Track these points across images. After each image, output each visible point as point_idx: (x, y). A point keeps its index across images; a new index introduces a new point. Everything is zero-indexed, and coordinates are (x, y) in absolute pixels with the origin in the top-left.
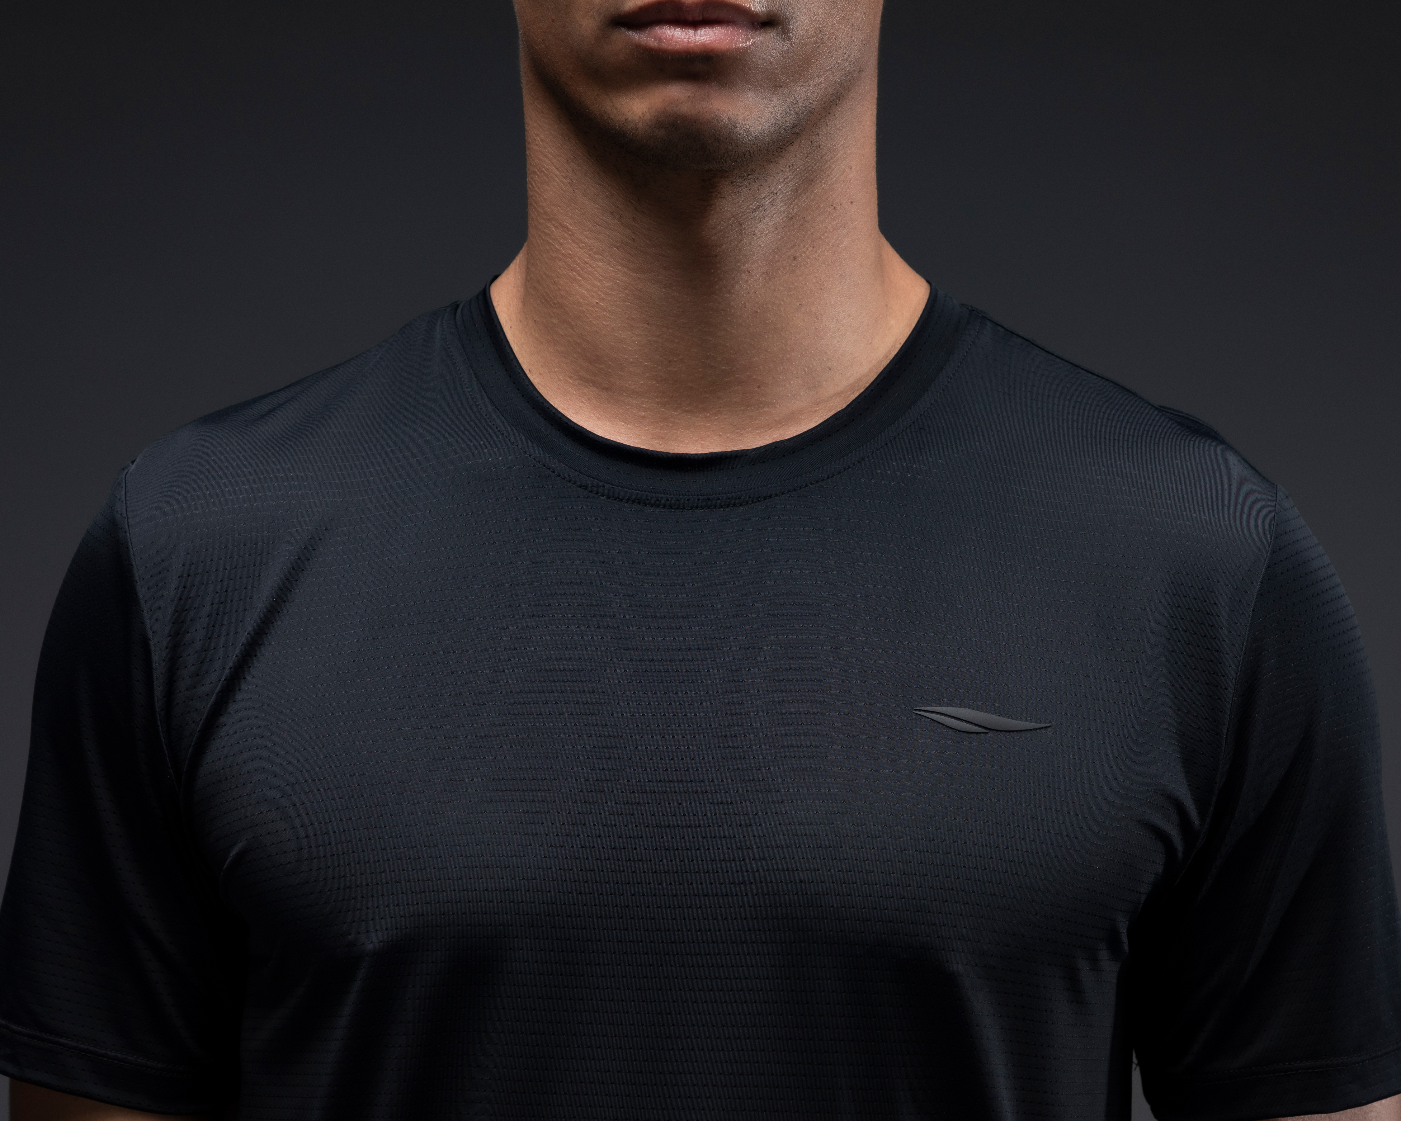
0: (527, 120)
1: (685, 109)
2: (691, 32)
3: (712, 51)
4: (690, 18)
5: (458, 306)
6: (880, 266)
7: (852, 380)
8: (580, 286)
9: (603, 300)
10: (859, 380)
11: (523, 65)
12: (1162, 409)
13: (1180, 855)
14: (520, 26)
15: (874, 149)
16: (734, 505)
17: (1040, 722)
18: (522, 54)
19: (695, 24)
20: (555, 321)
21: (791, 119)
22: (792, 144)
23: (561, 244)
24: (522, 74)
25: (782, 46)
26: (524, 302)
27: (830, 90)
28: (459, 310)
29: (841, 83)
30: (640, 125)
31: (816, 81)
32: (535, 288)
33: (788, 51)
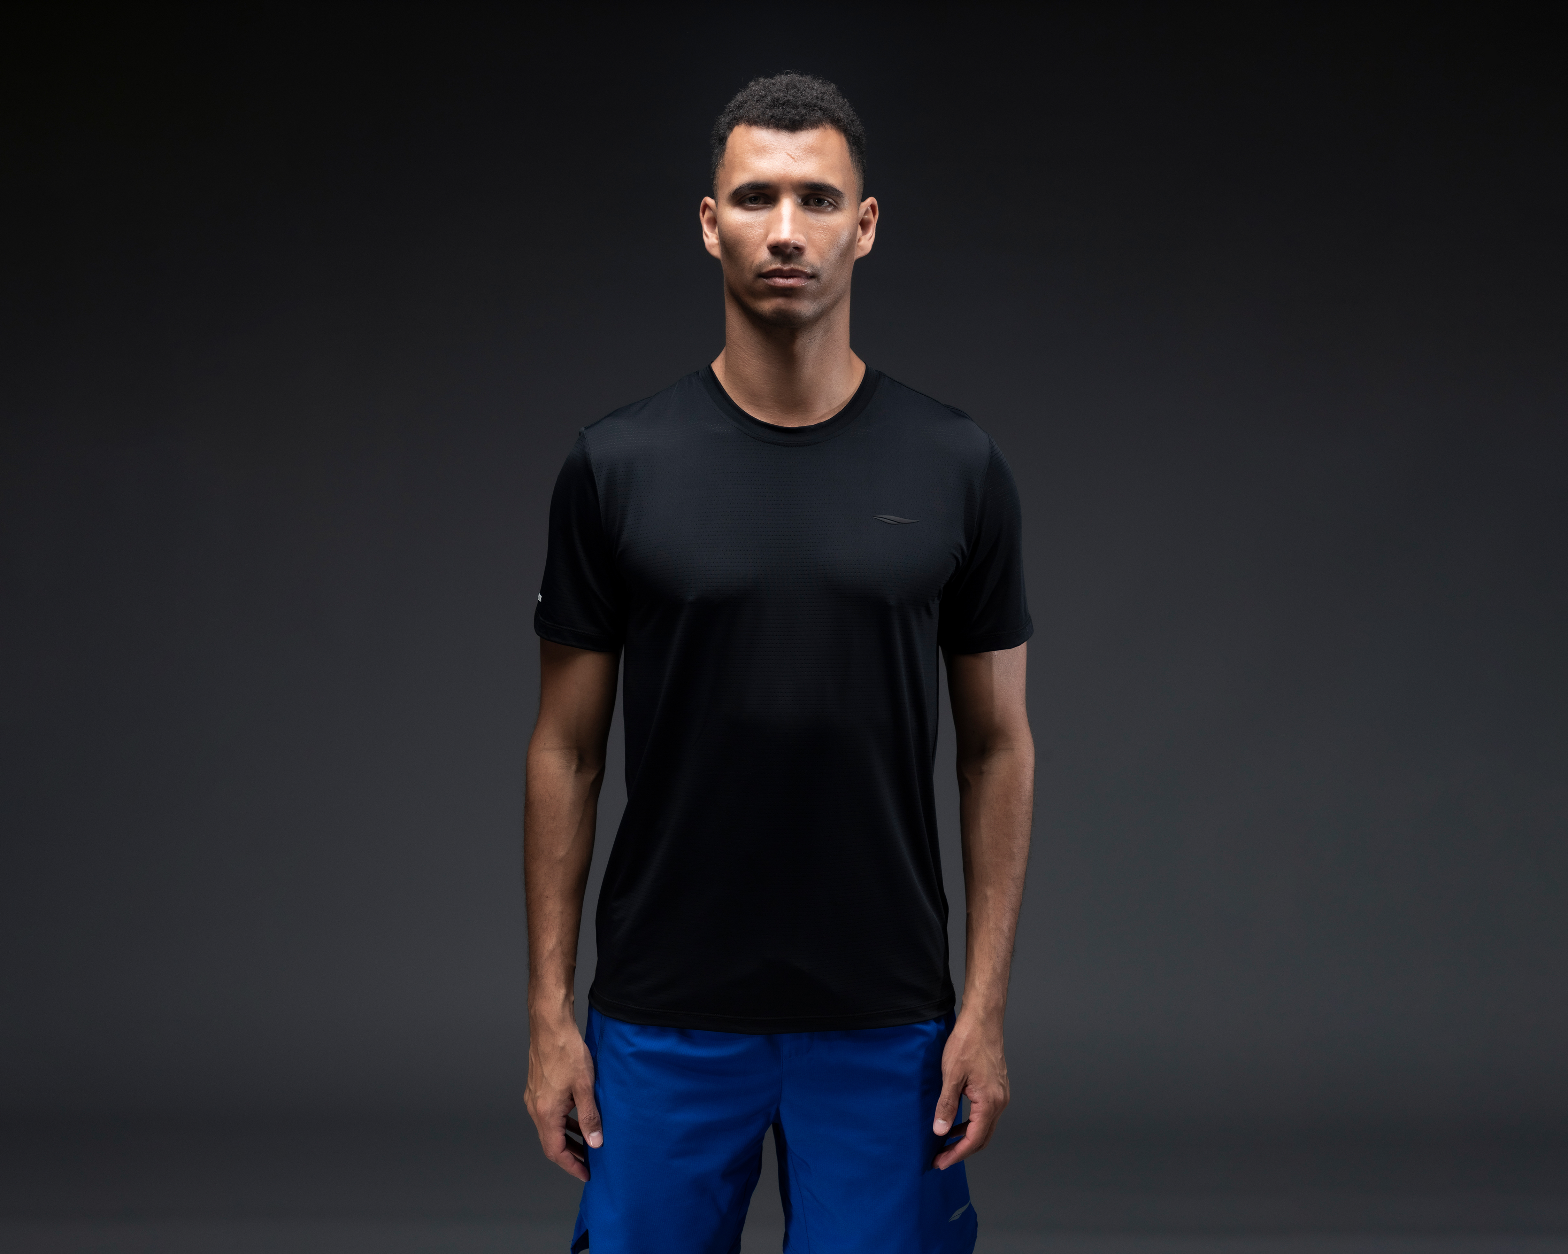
0: (726, 308)
1: (783, 307)
2: (786, 280)
3: (793, 287)
4: (785, 275)
5: (699, 372)
6: (850, 362)
7: (842, 402)
8: (747, 368)
9: (756, 373)
10: (844, 402)
11: (725, 289)
12: (946, 406)
13: (961, 564)
14: (724, 275)
15: (849, 320)
16: (806, 446)
17: (916, 520)
18: (725, 285)
19: (787, 277)
20: (738, 381)
21: (820, 310)
22: (820, 318)
23: (740, 353)
24: (725, 292)
25: (817, 285)
26: (725, 374)
27: (834, 300)
28: (700, 373)
29: (838, 298)
30: (767, 313)
31: (829, 297)
32: (729, 369)
33: (819, 287)
